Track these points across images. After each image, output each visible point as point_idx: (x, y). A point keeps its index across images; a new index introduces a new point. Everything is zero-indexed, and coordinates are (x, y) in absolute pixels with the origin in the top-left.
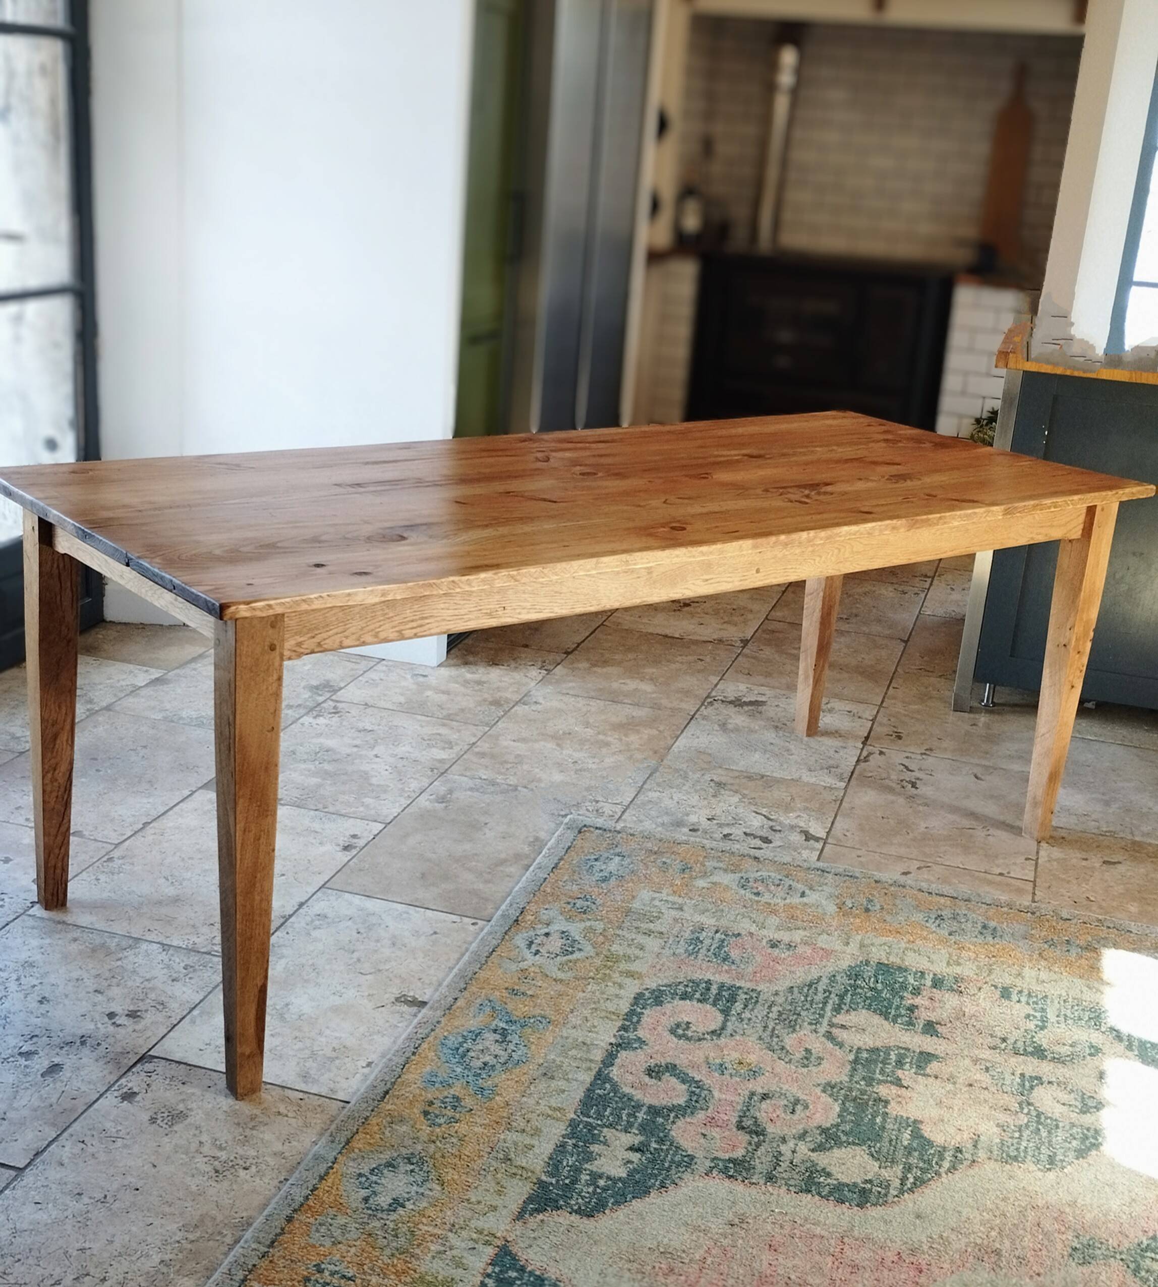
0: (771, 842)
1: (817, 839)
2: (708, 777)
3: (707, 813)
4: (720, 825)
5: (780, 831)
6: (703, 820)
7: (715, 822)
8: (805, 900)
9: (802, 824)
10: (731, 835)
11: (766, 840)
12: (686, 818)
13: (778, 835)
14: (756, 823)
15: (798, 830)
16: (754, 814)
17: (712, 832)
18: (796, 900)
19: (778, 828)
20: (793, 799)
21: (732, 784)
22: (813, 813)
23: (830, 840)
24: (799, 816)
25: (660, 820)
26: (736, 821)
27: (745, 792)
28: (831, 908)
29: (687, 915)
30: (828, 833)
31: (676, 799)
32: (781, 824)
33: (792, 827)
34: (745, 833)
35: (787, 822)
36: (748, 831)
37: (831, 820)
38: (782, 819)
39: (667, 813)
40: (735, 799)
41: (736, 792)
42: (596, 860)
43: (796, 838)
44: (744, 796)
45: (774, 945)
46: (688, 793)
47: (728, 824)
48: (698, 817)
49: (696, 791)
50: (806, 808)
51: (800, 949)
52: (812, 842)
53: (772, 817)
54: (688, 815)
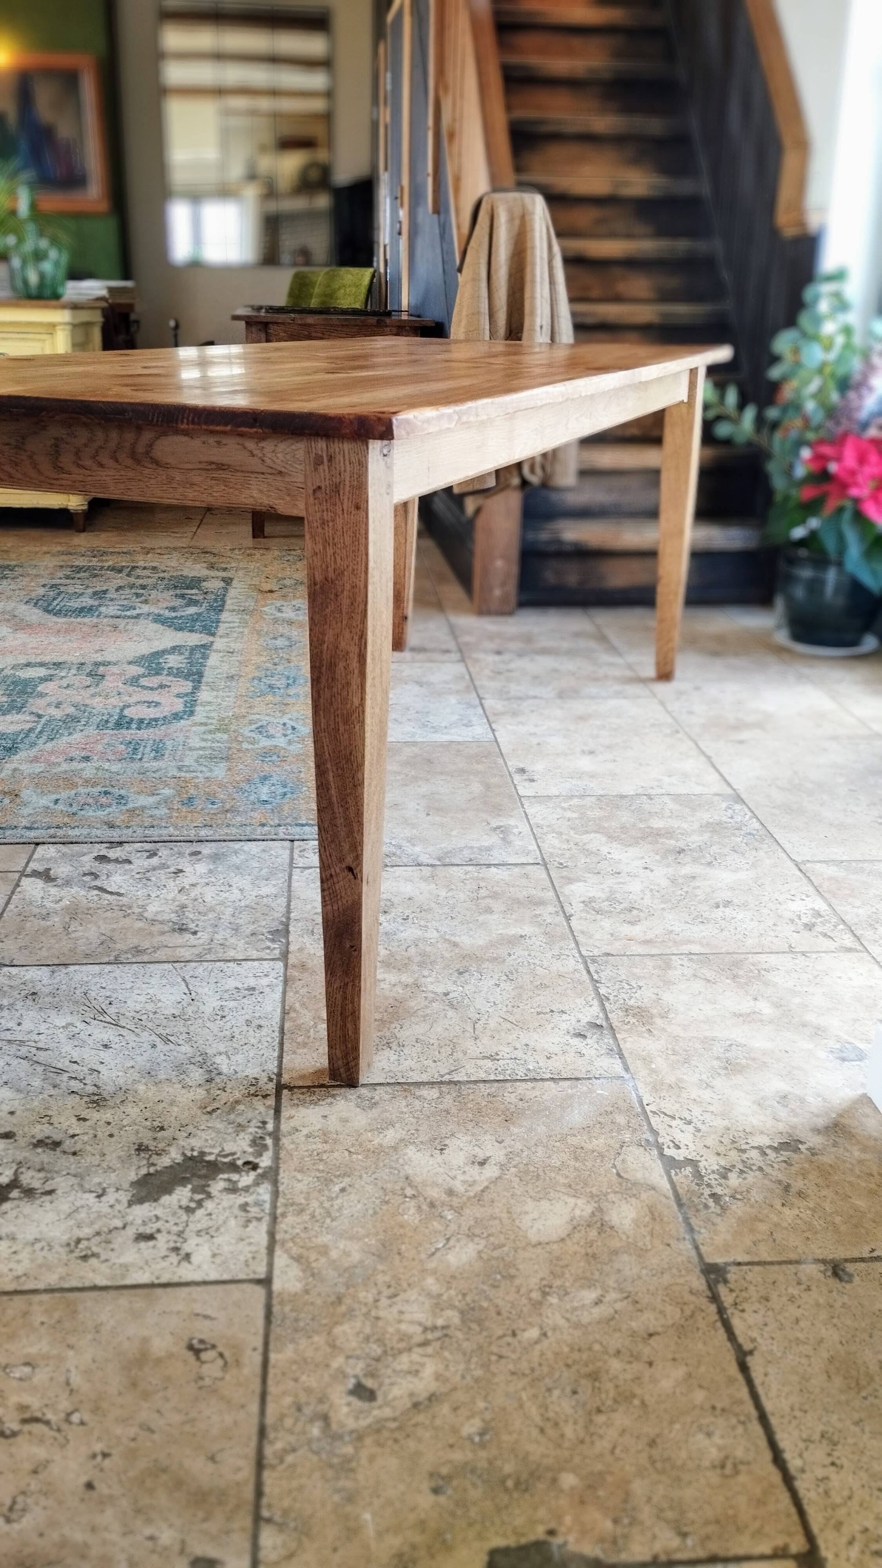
0: (96, 858)
1: (35, 874)
2: (204, 937)
3: (186, 881)
4: (163, 866)
5: (85, 875)
6: (188, 869)
7: (172, 869)
8: (55, 797)
9: (53, 891)
10: (148, 857)
11: (102, 859)
12: (212, 867)
13: (86, 869)
14: (117, 880)
15: (59, 882)
16: (122, 891)
17: (172, 855)
18: (64, 795)
19: (87, 878)
20: (66, 928)
21: (163, 933)
22: (36, 911)
23: (17, 875)
24: (57, 902)
25: (242, 857)
26: (145, 876)
27: (140, 924)
28: (26, 794)
29: (174, 764)
30: (18, 885)
31: (236, 891)
32: (84, 885)
33: (68, 883)
34: (130, 862)
35: (75, 890)
36: (127, 866)
37: (11, 907)
38: (83, 893)
39: (238, 868)
40: (153, 909)
41: (153, 921)
42: (285, 794)
43: (62, 870)
44: (141, 917)
45: (87, 759)
46: (222, 903)
47: (154, 869)
48: (194, 872)
49: (212, 909)
50: (46, 917)
51: (61, 759)
52: (41, 869)
53: (96, 892)
54: (210, 871)
